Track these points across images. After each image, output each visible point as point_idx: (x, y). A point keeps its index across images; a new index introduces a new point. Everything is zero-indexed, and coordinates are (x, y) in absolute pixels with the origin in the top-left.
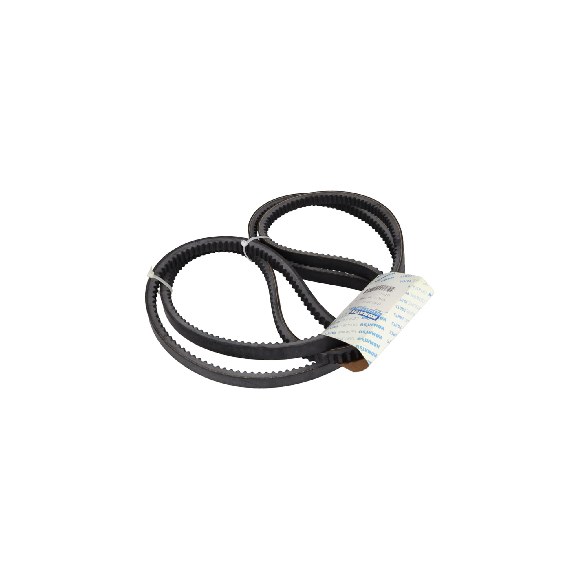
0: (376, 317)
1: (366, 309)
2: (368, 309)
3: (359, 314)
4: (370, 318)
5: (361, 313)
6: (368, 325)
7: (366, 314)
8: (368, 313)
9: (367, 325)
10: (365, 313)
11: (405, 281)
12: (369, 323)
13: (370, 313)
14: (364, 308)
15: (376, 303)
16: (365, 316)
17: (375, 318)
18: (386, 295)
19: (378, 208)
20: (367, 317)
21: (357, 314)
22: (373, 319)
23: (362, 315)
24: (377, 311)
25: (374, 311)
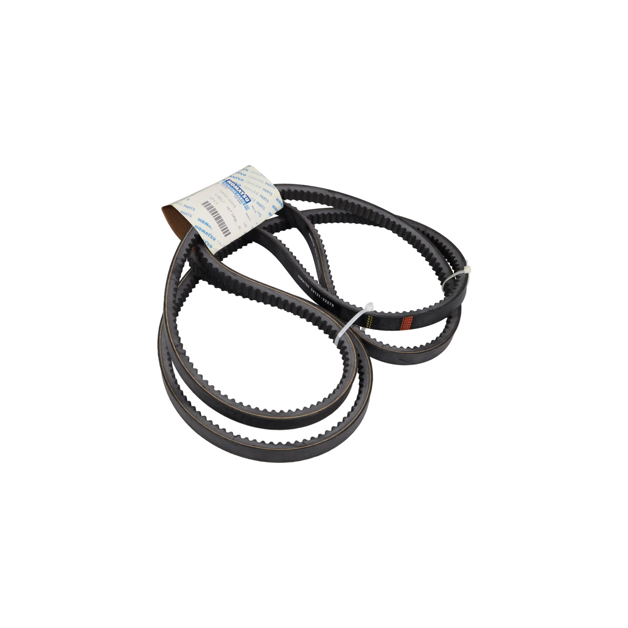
0: (228, 182)
1: (235, 194)
2: (233, 192)
3: (242, 191)
4: (233, 183)
5: (240, 191)
6: (236, 178)
7: (236, 187)
8: (234, 188)
9: (238, 178)
10: (237, 190)
11: (189, 207)
12: (236, 179)
13: (233, 187)
14: (237, 196)
15: (225, 195)
16: (238, 187)
17: (229, 182)
18: (213, 199)
20: (236, 185)
21: (244, 192)
22: (231, 181)
23: (240, 189)
24: (226, 187)
25: (229, 188)
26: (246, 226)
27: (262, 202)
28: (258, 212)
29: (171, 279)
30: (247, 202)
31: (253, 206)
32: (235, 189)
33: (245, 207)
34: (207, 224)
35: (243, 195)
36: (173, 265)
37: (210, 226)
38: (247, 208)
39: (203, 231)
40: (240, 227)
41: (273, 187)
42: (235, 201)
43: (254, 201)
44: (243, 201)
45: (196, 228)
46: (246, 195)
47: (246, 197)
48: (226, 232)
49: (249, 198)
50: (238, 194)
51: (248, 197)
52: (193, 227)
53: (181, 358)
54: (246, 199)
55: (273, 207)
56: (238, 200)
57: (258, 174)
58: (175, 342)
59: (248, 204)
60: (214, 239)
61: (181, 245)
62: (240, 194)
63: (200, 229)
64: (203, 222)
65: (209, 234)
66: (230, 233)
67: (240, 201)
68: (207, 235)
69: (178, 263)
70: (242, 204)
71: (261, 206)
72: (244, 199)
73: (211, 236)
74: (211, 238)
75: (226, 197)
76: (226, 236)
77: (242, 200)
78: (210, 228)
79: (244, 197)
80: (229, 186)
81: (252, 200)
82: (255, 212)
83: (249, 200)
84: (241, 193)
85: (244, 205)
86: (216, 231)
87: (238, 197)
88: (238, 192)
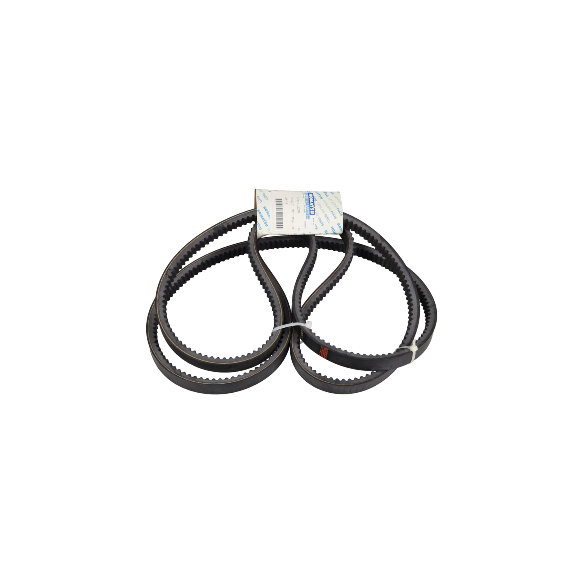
0: (309, 194)
1: (306, 204)
2: (306, 202)
4: (313, 197)
7: (311, 201)
9: (320, 195)
10: (310, 202)
11: (265, 197)
12: (318, 195)
13: (309, 199)
15: (298, 201)
16: (313, 201)
17: (311, 195)
18: (287, 199)
19: (171, 271)
20: (313, 199)
21: (314, 206)
22: (313, 195)
23: (314, 203)
24: (305, 196)
26: (299, 229)
27: (324, 220)
28: (316, 225)
29: (209, 231)
30: (311, 214)
31: (314, 219)
32: (310, 201)
33: (307, 216)
34: (268, 213)
35: (312, 208)
36: (219, 224)
37: (269, 215)
38: (308, 218)
39: (262, 216)
40: (293, 228)
41: (341, 214)
42: (302, 208)
43: (318, 216)
44: (308, 212)
45: (257, 212)
46: (314, 209)
47: (313, 210)
48: (280, 225)
49: (314, 212)
50: (308, 205)
51: (314, 210)
52: (256, 210)
53: (164, 277)
54: (311, 212)
55: (332, 228)
56: (305, 209)
57: (338, 200)
58: (172, 266)
59: (311, 215)
60: (267, 225)
61: (236, 216)
62: (310, 206)
63: (260, 213)
64: (266, 210)
65: (265, 220)
66: (282, 228)
67: (306, 210)
68: (263, 220)
69: (223, 225)
70: (306, 213)
71: (321, 222)
72: (310, 211)
73: (266, 222)
74: (265, 224)
75: (298, 203)
76: (277, 228)
77: (308, 210)
78: (269, 217)
79: (311, 209)
80: (307, 197)
81: (316, 214)
82: (313, 224)
83: (313, 213)
84: (312, 205)
85: (307, 214)
86: (272, 220)
87: (306, 207)
88: (310, 204)
